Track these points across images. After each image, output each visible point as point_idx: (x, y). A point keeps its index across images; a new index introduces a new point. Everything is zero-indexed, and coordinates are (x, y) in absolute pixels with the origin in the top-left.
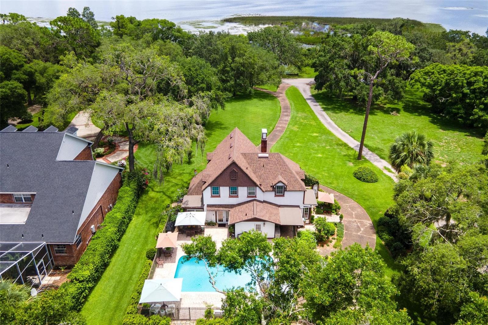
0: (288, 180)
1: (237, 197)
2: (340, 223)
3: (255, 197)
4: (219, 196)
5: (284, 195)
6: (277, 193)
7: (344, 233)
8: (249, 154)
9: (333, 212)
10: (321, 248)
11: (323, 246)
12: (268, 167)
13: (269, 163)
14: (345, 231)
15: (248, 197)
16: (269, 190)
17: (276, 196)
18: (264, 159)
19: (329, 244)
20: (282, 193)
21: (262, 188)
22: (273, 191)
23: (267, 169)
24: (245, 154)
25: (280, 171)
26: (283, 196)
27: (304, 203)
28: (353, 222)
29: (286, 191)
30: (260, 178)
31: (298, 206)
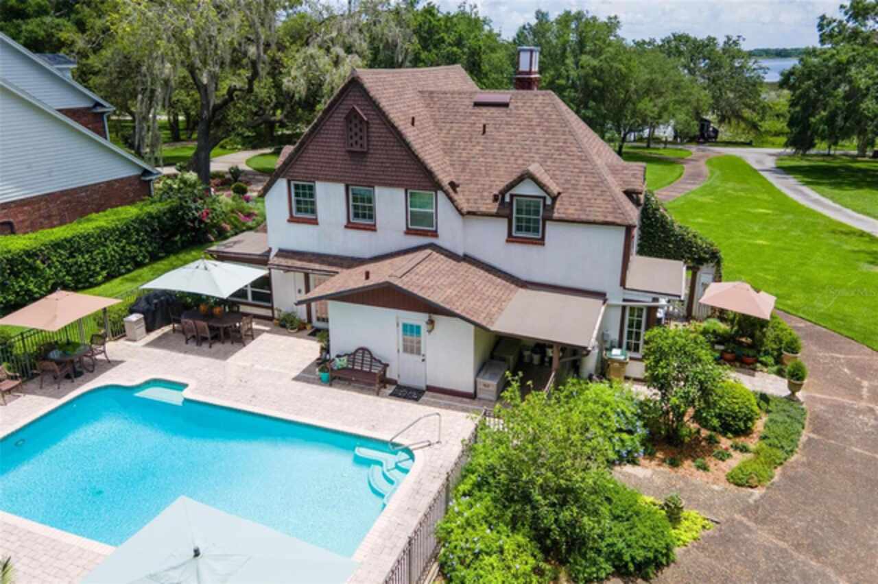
0: (567, 181)
1: (372, 228)
2: (791, 399)
3: (435, 234)
4: (314, 222)
5: (543, 238)
6: (519, 229)
7: (803, 439)
8: (445, 93)
9: (765, 365)
10: (665, 468)
11: (674, 464)
12: (502, 136)
13: (508, 124)
14: (805, 435)
15: (409, 232)
16: (483, 209)
17: (511, 239)
18: (493, 110)
19: (711, 462)
20: (536, 230)
21: (459, 198)
22: (497, 215)
23: (494, 140)
24: (432, 92)
25: (543, 150)
26: (541, 241)
27: (623, 283)
28: (859, 412)
29: (552, 219)
30: (463, 170)
31: (601, 295)
